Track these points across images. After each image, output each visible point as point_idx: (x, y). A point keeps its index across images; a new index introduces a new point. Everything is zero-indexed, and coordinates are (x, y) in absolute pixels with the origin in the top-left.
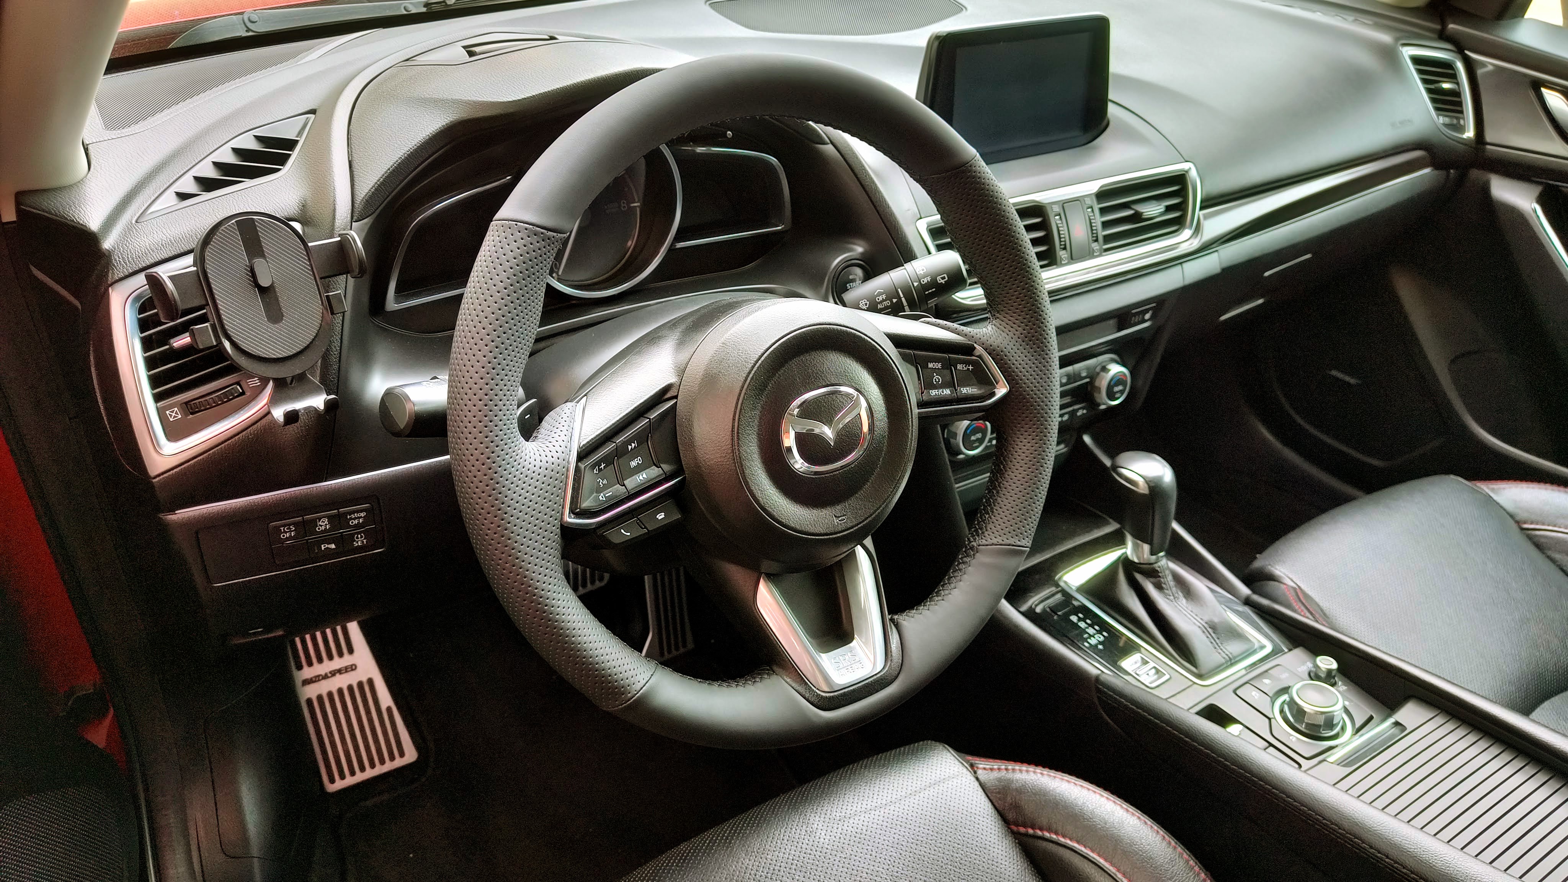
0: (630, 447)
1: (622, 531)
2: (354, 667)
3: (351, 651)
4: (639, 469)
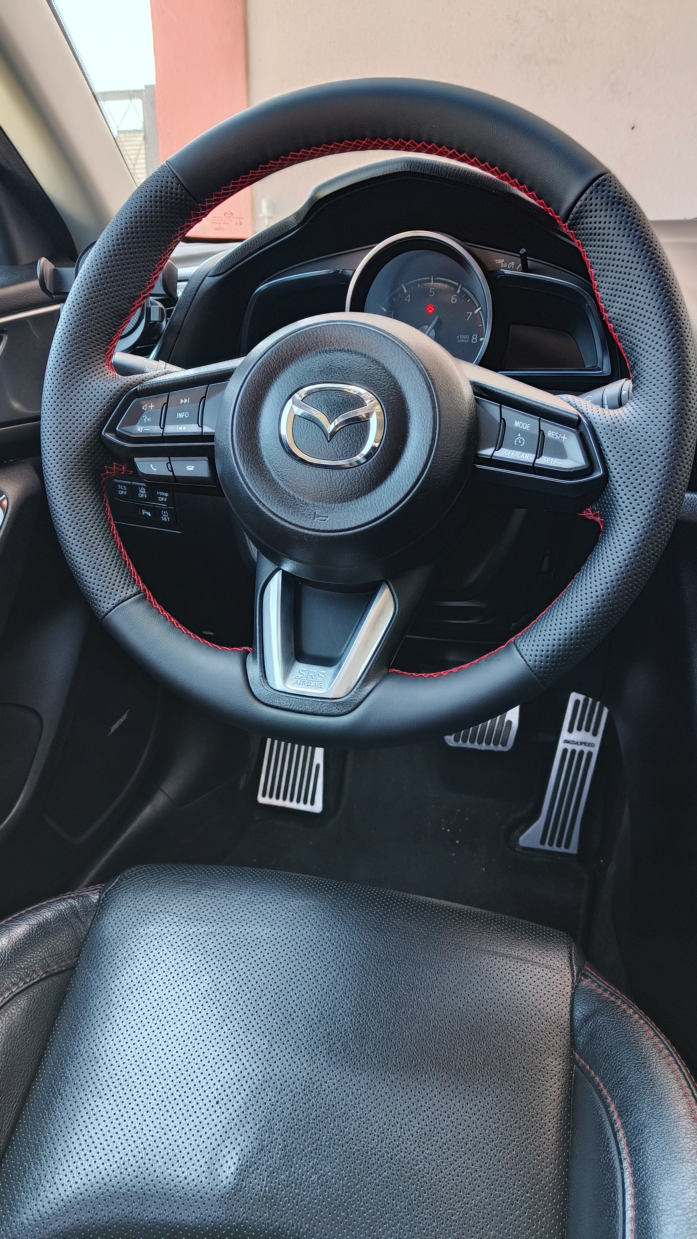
0: (182, 401)
1: (151, 465)
4: (182, 421)
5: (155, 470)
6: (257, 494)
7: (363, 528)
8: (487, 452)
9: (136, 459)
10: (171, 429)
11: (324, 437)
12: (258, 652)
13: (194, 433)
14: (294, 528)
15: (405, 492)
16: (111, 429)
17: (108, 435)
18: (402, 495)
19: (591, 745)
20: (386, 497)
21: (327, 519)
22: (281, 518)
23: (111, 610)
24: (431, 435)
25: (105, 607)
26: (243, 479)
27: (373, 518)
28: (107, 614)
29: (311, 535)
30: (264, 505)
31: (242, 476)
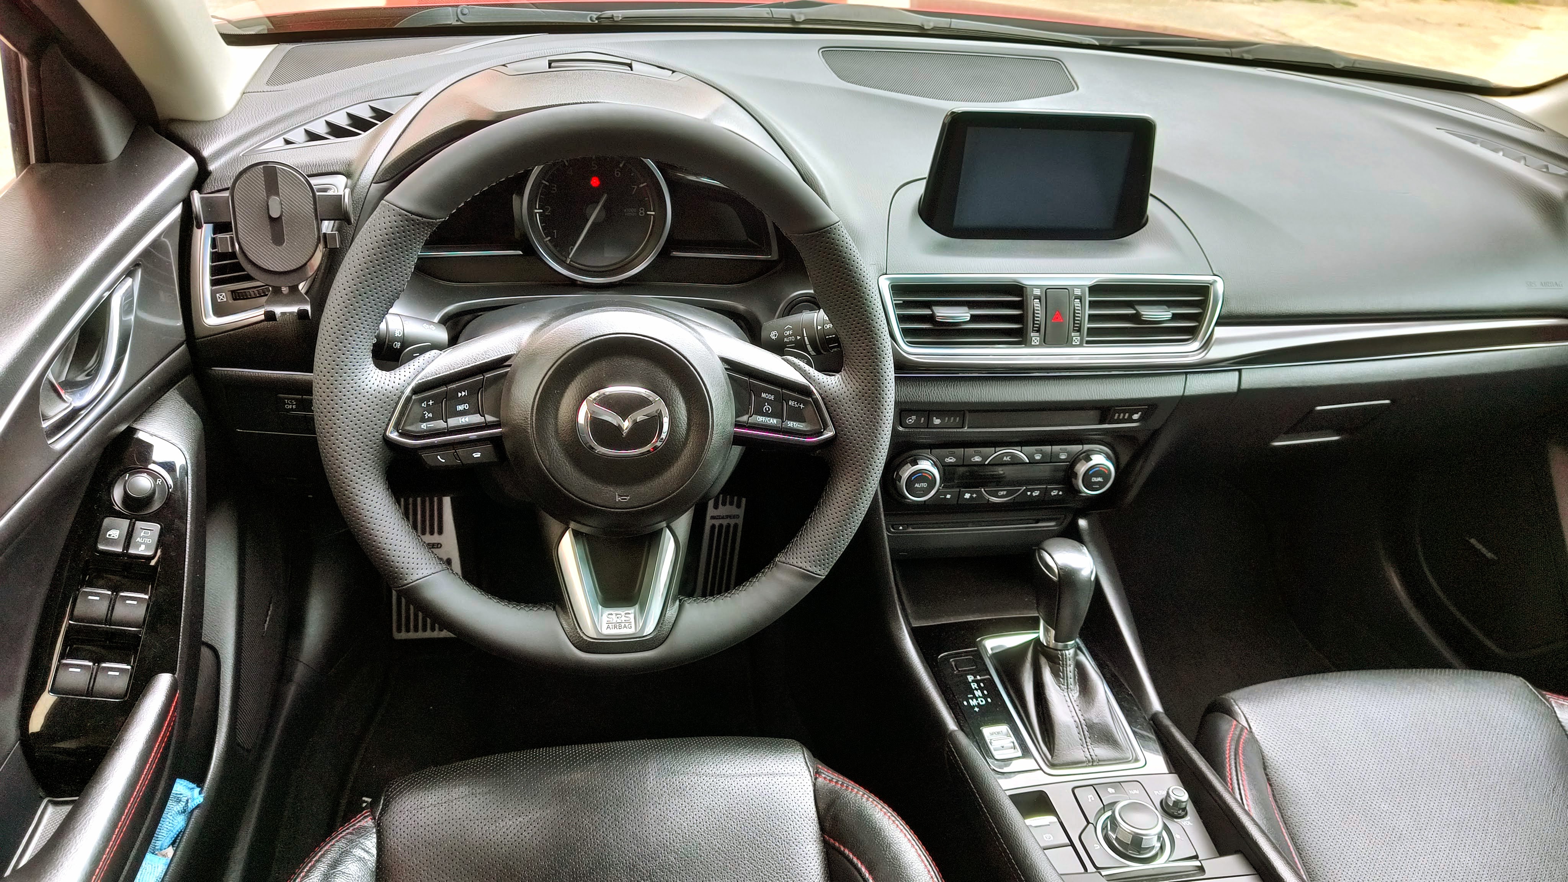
0: (460, 394)
1: (439, 457)
2: (439, 546)
3: (440, 532)
4: (464, 413)
8: (743, 419)
17: (393, 436)
19: (736, 517)
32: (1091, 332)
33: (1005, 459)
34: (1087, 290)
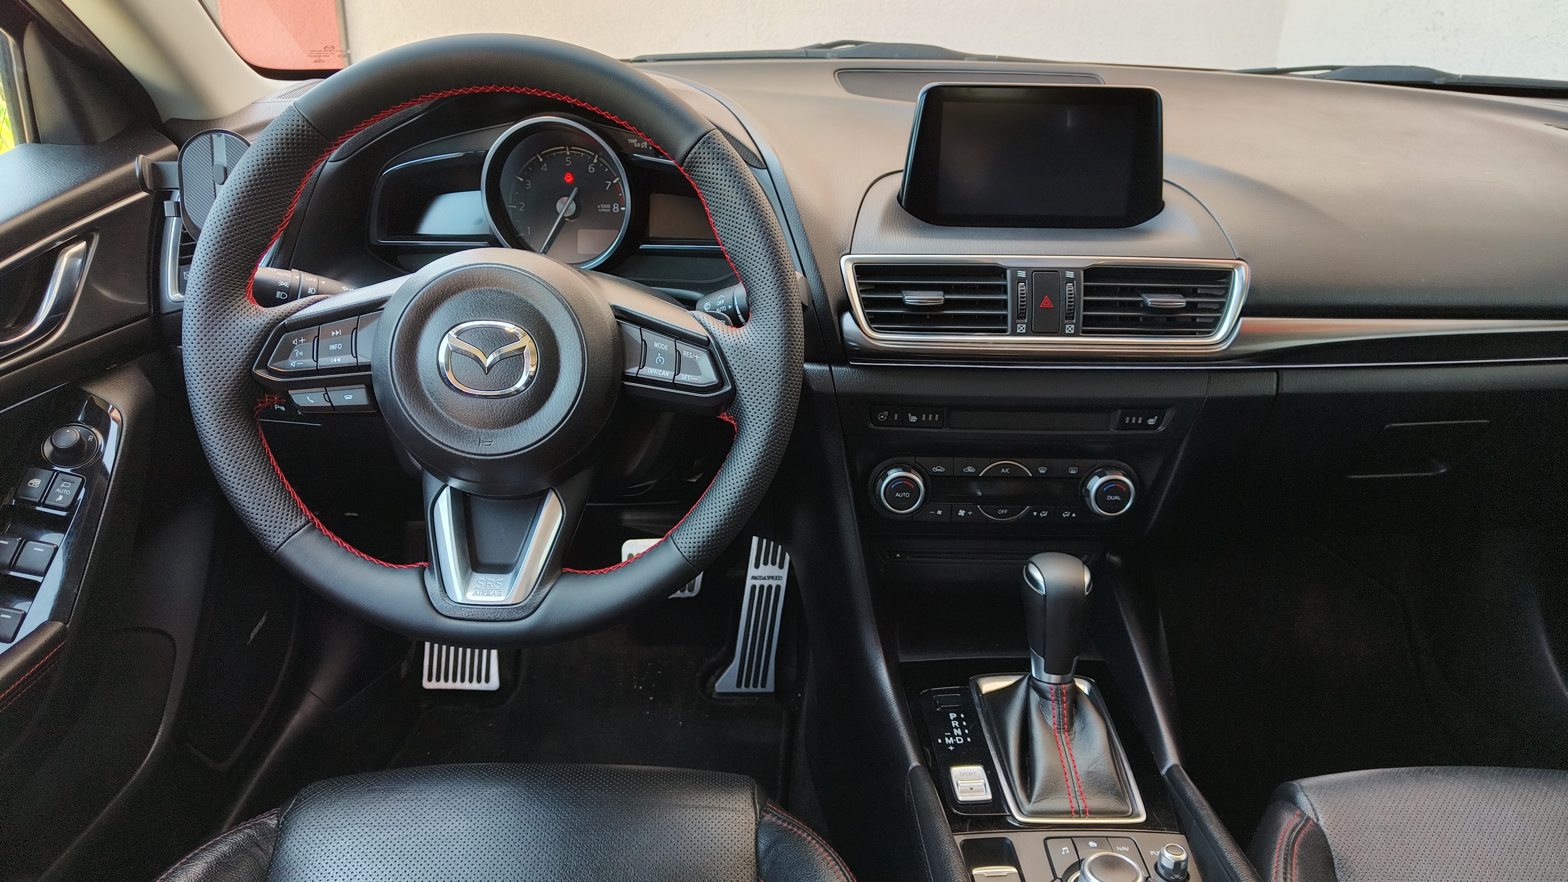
0: (333, 333)
1: (308, 397)
4: (336, 353)
5: (312, 402)
6: (421, 425)
7: (526, 450)
8: (633, 371)
9: (290, 392)
10: (326, 361)
11: (482, 370)
12: (435, 568)
13: (350, 364)
14: (460, 454)
15: (563, 415)
16: (263, 365)
17: (261, 373)
18: (560, 419)
19: (778, 578)
20: (545, 420)
21: (492, 444)
22: (447, 446)
23: (282, 544)
24: (581, 364)
25: (276, 542)
26: (406, 412)
27: (535, 440)
28: (278, 548)
29: (478, 459)
30: (429, 435)
31: (405, 409)
32: (1087, 320)
33: (1003, 470)
34: (1082, 272)
